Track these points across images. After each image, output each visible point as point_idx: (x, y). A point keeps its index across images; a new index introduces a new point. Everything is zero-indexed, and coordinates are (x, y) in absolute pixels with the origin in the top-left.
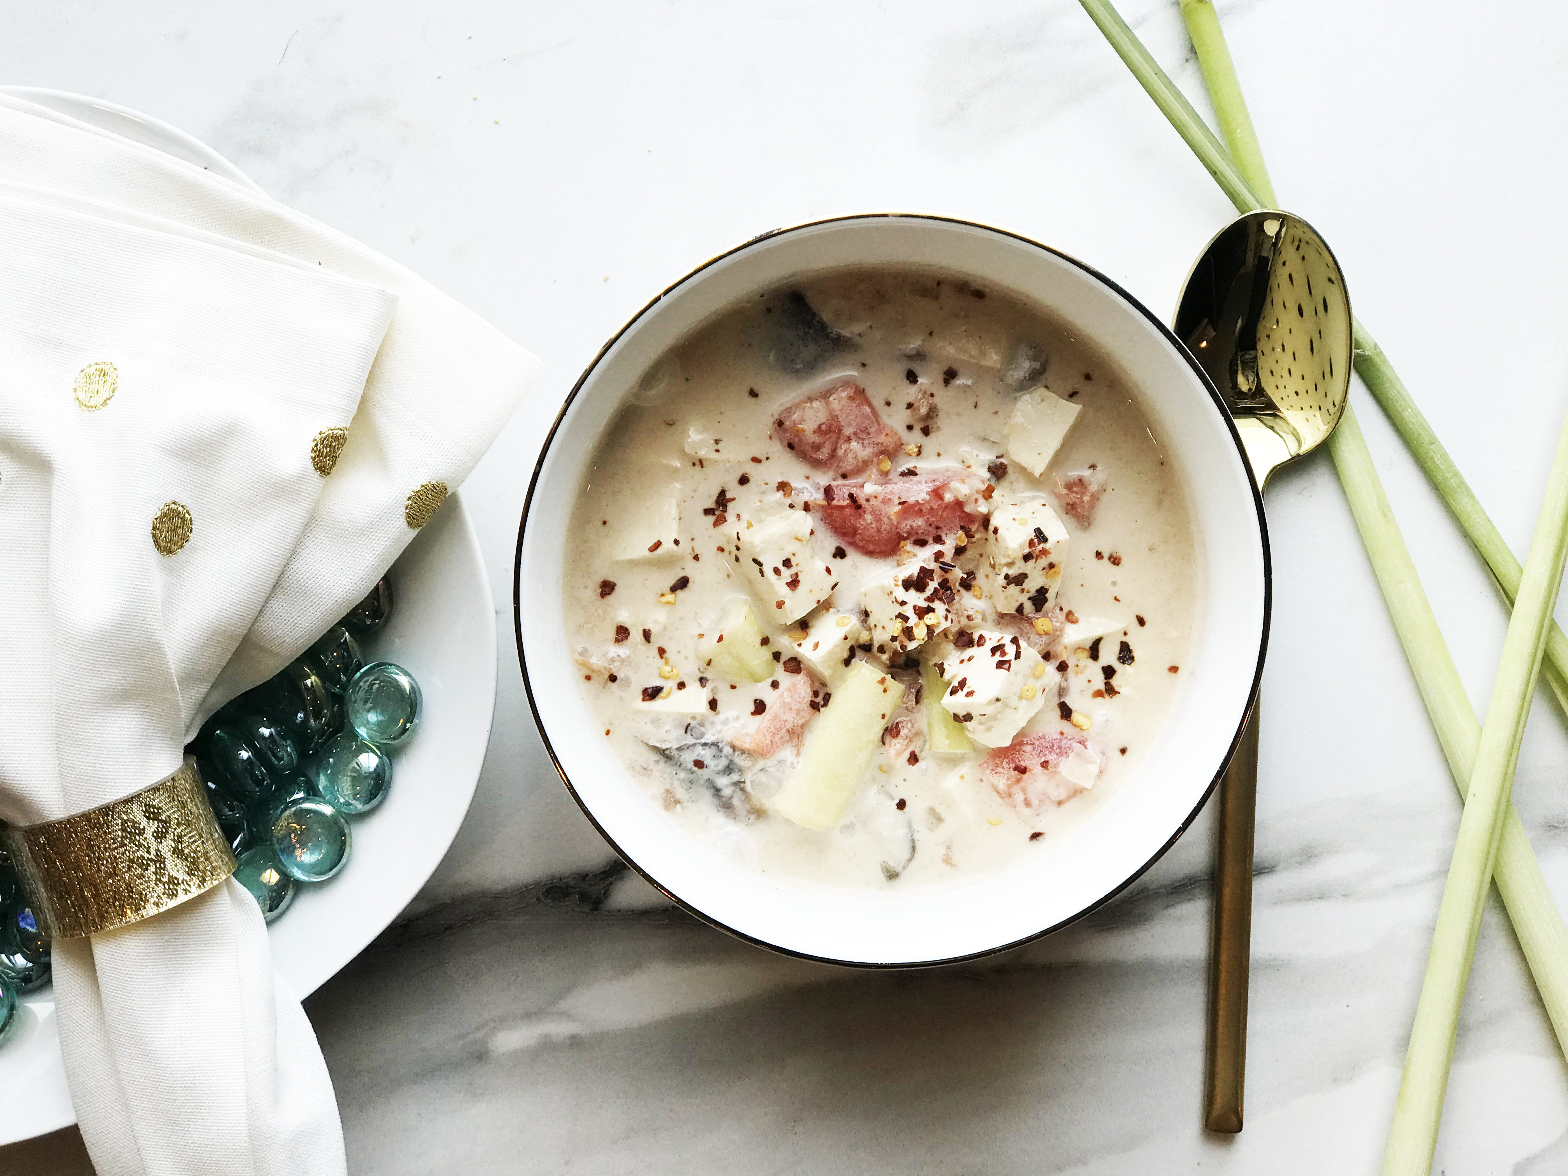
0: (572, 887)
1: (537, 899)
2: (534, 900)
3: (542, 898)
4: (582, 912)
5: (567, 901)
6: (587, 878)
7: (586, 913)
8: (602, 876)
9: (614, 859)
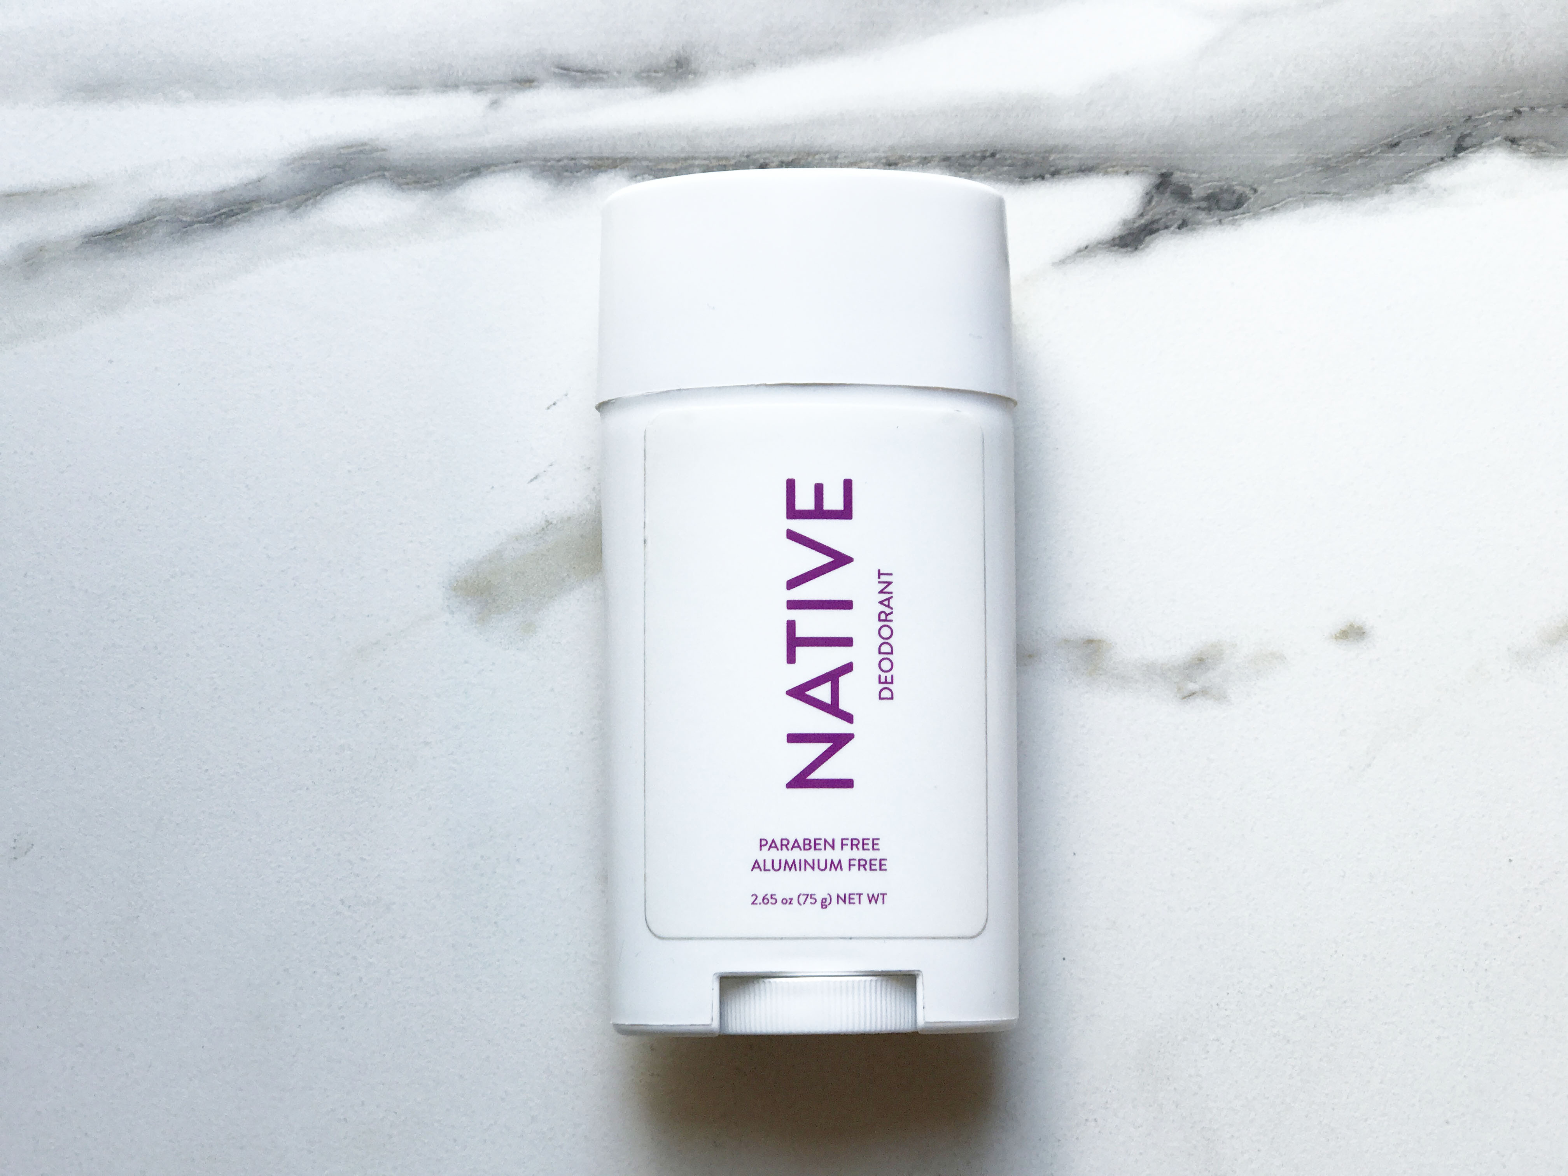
0: (1203, 209)
1: (1255, 191)
2: (1261, 189)
3: (1248, 191)
4: (1187, 171)
5: (1209, 188)
6: (1180, 222)
7: (1178, 169)
8: (1155, 226)
9: (1136, 253)
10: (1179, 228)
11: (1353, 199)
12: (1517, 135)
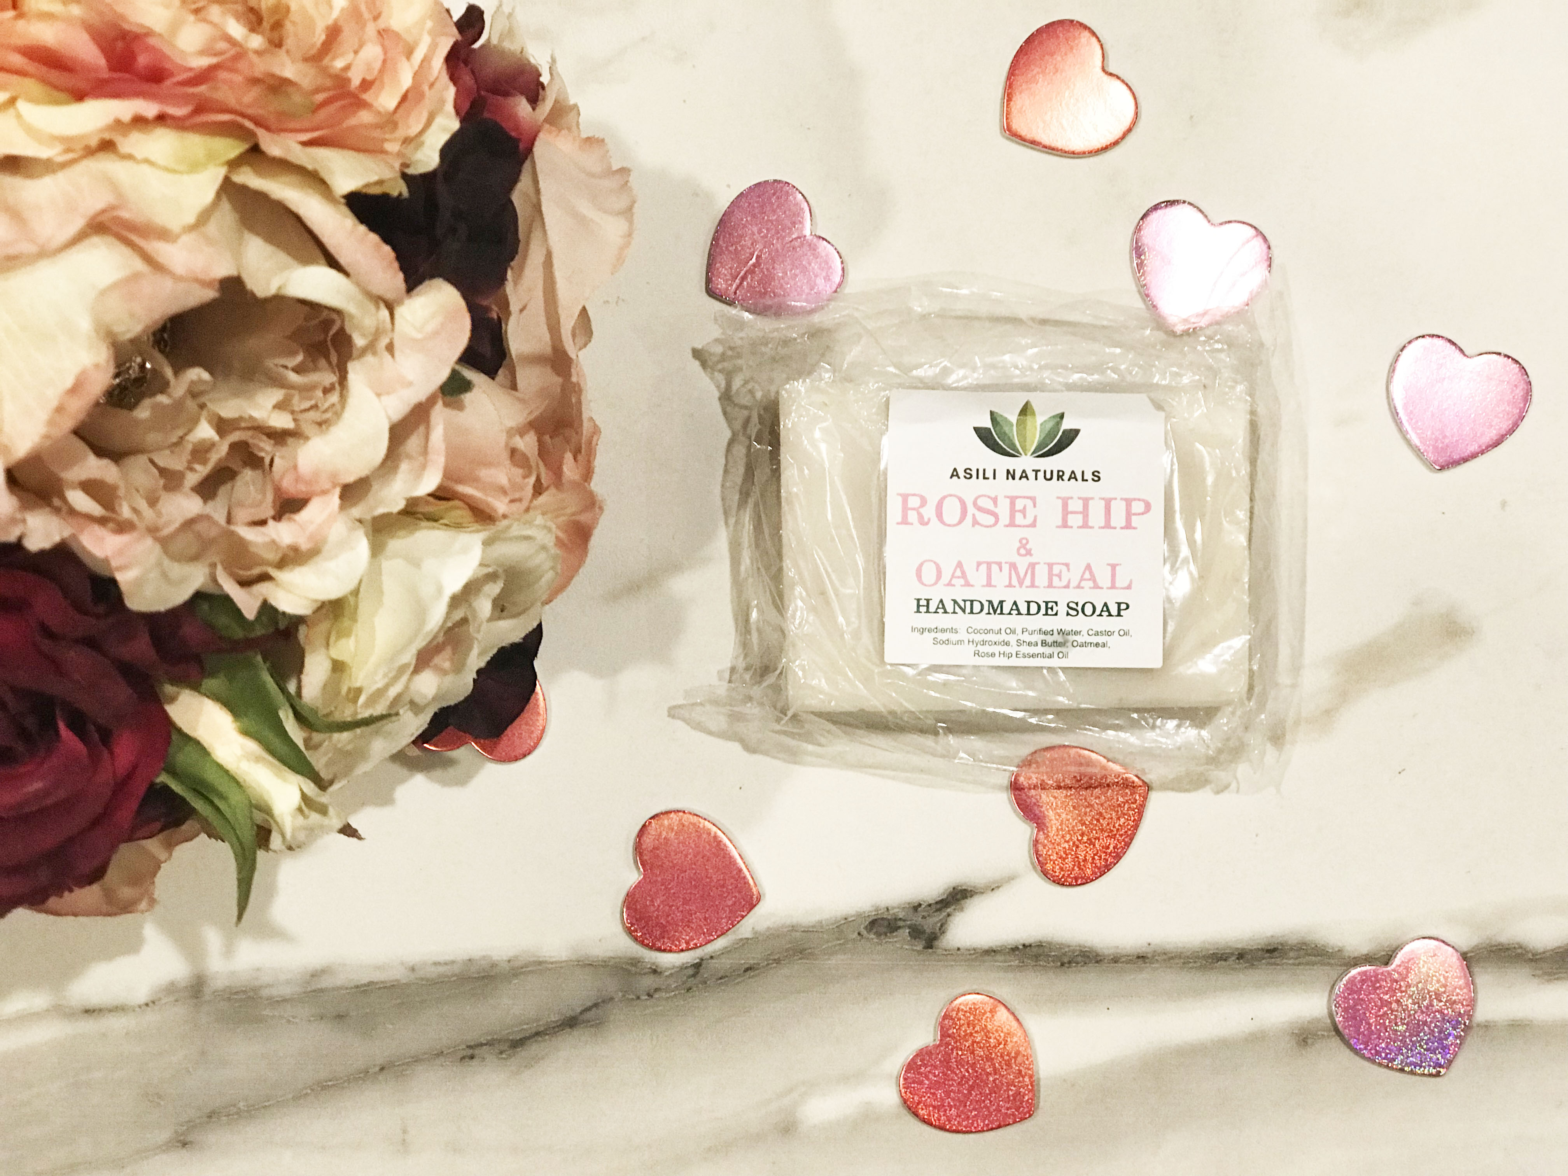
0: (900, 919)
1: (859, 934)
2: (855, 935)
3: (864, 932)
4: (913, 950)
5: (894, 937)
6: (919, 909)
7: (918, 951)
8: (938, 906)
9: (954, 885)
10: (920, 905)
11: (783, 926)
12: (652, 976)
